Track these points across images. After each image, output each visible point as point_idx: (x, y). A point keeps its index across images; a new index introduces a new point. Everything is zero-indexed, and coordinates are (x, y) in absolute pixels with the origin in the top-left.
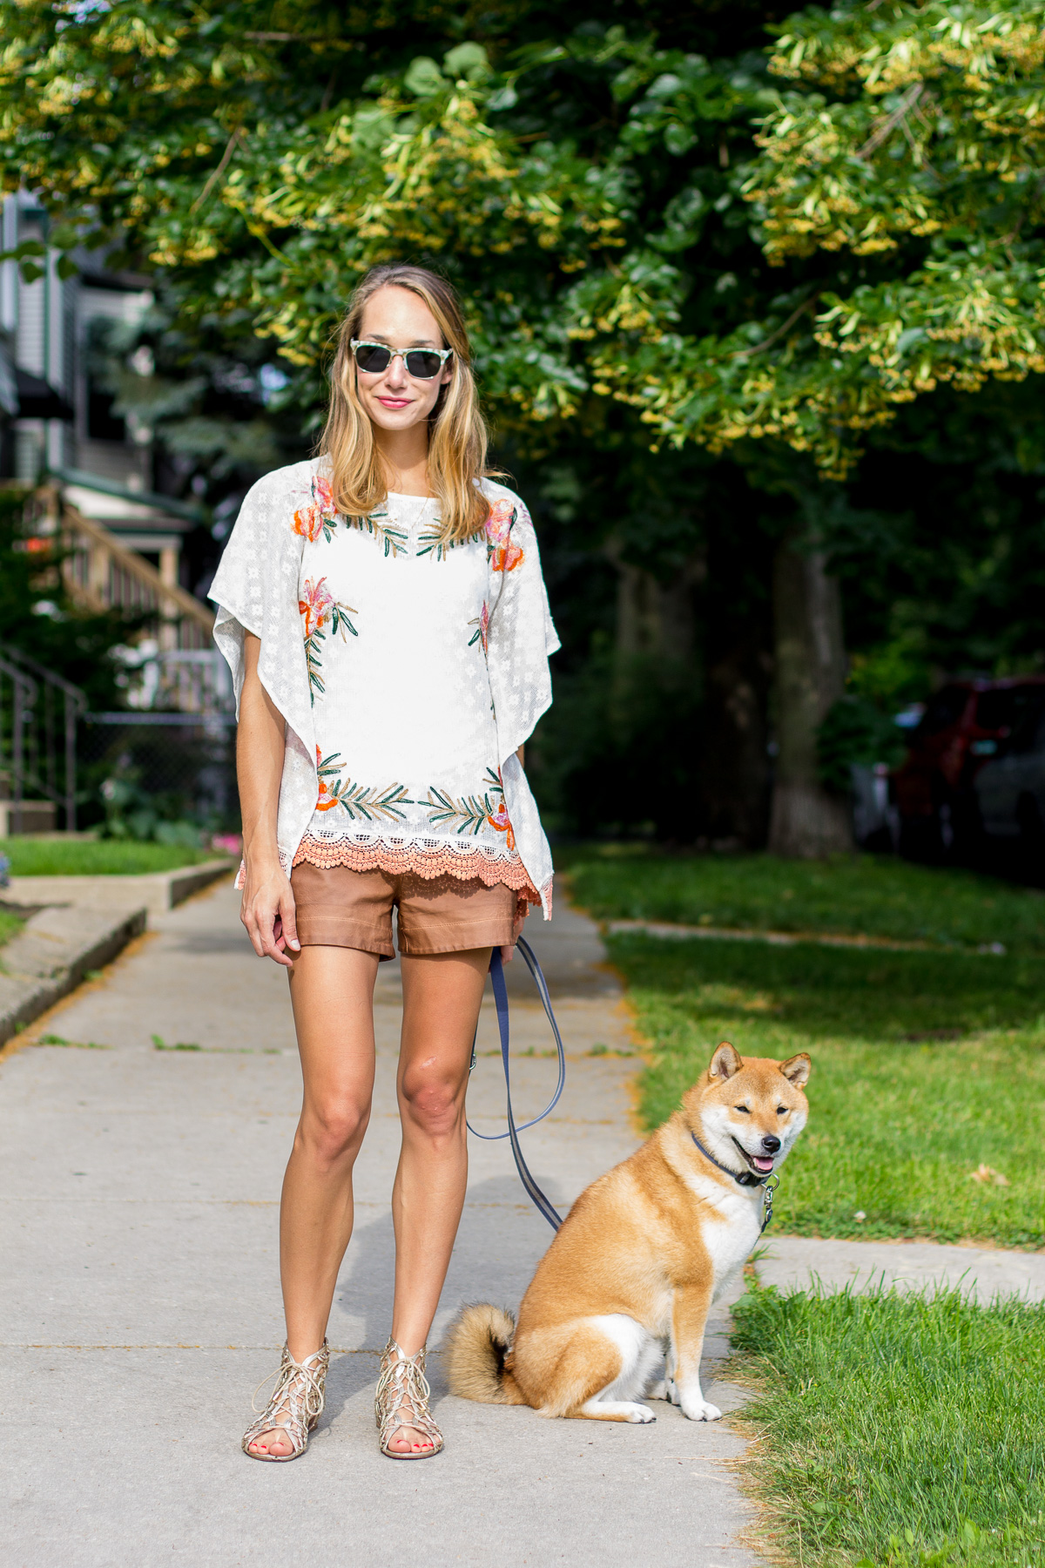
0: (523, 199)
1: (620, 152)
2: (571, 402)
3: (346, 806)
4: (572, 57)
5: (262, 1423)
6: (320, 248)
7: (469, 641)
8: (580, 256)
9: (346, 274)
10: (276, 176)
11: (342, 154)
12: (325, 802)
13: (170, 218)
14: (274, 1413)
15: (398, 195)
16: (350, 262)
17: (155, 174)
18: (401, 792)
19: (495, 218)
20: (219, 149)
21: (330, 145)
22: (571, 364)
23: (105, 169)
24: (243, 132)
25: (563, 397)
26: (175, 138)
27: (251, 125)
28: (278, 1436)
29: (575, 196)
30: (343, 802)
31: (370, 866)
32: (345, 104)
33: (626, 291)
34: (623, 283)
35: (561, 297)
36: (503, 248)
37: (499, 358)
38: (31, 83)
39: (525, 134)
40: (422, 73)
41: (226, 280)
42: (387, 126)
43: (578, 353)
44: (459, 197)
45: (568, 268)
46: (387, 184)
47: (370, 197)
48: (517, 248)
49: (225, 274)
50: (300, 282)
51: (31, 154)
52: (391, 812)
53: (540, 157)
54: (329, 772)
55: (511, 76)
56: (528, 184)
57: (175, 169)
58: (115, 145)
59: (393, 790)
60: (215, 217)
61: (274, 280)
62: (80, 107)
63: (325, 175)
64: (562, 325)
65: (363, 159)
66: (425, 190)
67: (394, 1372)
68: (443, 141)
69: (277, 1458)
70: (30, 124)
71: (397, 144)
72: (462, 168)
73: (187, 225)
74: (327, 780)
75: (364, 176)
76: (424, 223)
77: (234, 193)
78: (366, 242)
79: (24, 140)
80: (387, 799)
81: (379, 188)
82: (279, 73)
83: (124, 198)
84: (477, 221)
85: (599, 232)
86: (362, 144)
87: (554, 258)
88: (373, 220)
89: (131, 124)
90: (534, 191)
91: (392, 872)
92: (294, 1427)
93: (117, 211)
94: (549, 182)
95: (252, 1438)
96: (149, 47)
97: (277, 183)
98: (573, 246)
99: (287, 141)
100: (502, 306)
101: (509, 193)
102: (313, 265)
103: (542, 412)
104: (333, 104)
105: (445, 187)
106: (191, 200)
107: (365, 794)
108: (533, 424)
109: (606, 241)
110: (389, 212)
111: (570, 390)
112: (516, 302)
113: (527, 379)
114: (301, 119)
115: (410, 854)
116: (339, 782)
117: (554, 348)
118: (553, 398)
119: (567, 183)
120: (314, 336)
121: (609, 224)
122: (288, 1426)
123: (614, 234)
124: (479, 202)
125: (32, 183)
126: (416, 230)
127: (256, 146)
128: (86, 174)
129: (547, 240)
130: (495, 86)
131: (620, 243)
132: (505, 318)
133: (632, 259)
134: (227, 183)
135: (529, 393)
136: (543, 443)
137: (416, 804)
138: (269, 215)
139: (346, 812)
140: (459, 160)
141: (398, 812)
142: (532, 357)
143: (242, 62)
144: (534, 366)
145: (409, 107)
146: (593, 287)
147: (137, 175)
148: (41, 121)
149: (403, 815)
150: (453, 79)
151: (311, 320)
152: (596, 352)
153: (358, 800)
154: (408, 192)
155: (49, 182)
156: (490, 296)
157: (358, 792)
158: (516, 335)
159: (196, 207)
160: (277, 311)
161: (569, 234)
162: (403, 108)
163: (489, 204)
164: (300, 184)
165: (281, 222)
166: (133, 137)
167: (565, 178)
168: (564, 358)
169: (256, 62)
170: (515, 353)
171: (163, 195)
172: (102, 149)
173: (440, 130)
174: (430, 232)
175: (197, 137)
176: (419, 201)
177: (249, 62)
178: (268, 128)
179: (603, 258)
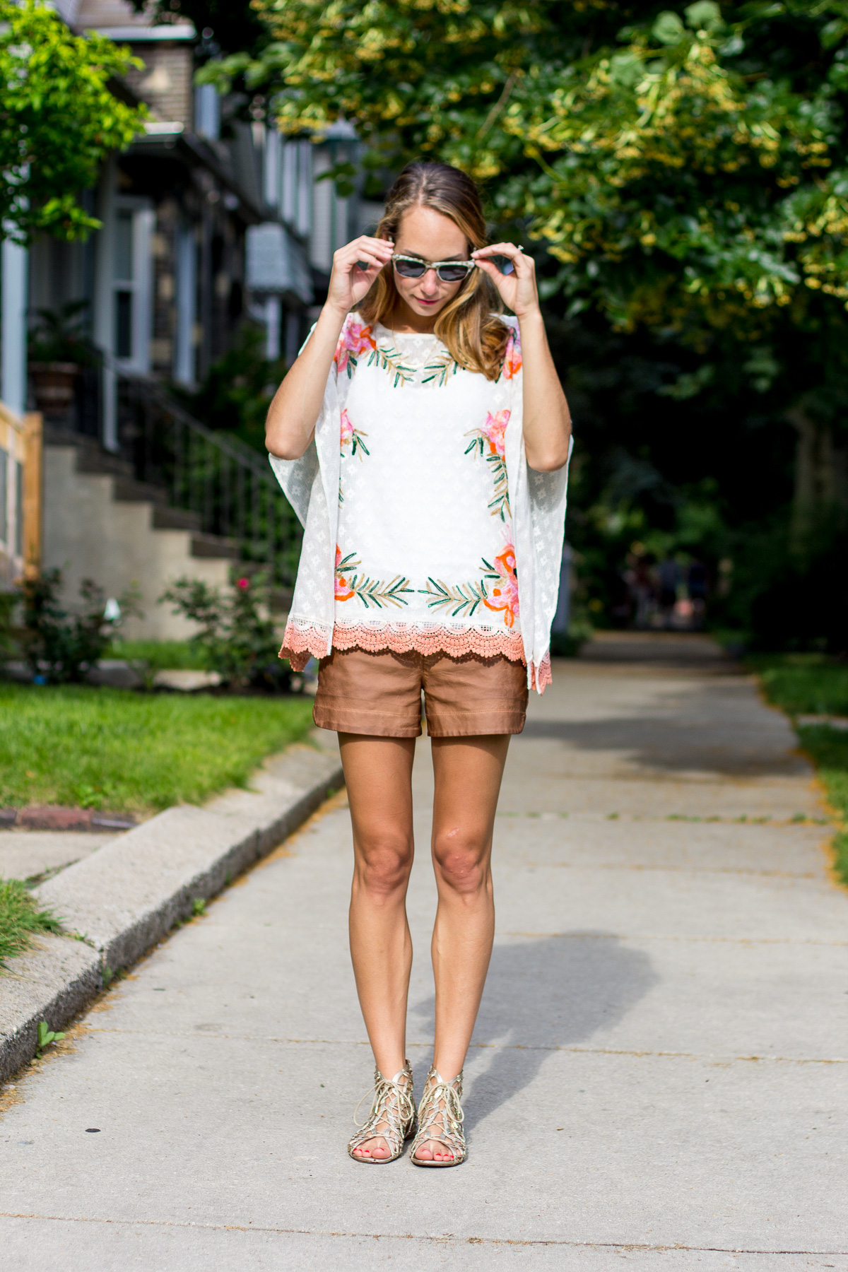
0: (748, 126)
1: (826, 89)
2: (785, 291)
3: (361, 597)
4: (788, 14)
5: (365, 1132)
6: (583, 167)
7: (465, 450)
8: (793, 173)
9: (606, 188)
10: (548, 109)
11: (601, 91)
12: (345, 594)
13: (461, 143)
14: (375, 1123)
15: (648, 124)
16: (607, 177)
17: (448, 107)
18: (404, 583)
19: (726, 142)
20: (499, 87)
21: (592, 84)
22: (786, 260)
23: (408, 103)
24: (519, 73)
25: (779, 288)
26: (465, 79)
27: (526, 68)
28: (379, 1142)
29: (791, 124)
30: (359, 594)
31: (381, 647)
32: (604, 51)
33: (832, 202)
34: (830, 194)
35: (777, 206)
36: (731, 167)
37: (727, 256)
38: (349, 35)
39: (749, 73)
40: (667, 26)
41: (505, 193)
42: (640, 67)
43: (791, 253)
44: (697, 126)
45: (784, 183)
46: (639, 114)
47: (625, 125)
48: (743, 168)
49: (504, 187)
50: (566, 194)
51: (349, 91)
52: (396, 600)
53: (763, 94)
54: (347, 569)
55: (738, 28)
56: (752, 115)
57: (464, 104)
58: (417, 84)
59: (397, 582)
60: (497, 142)
61: (547, 193)
62: (388, 53)
63: (589, 108)
64: (778, 229)
65: (619, 96)
66: (670, 120)
67: (433, 1095)
68: (685, 80)
69: (376, 1160)
70: (347, 69)
71: (648, 83)
72: (699, 102)
73: (474, 148)
74: (347, 575)
75: (621, 107)
76: (669, 146)
77: (514, 123)
78: (622, 162)
79: (343, 81)
80: (393, 590)
81: (632, 117)
82: (549, 26)
83: (423, 127)
84: (710, 145)
85: (809, 155)
86: (619, 83)
87: (772, 175)
88: (628, 144)
89: (429, 67)
90: (757, 121)
91: (397, 651)
92: (392, 1134)
93: (417, 137)
94: (768, 114)
95: (357, 1144)
96: (445, 5)
97: (548, 114)
98: (789, 165)
99: (555, 80)
100: (729, 214)
101: (736, 122)
102: (579, 181)
103: (762, 300)
104: (593, 51)
105: (685, 117)
106: (477, 128)
107: (375, 586)
108: (754, 311)
109: (814, 161)
110: (642, 138)
111: (785, 282)
112: (741, 211)
113: (750, 272)
114: (566, 63)
115: (412, 635)
116: (356, 577)
117: (771, 248)
118: (771, 289)
119: (784, 115)
120: (578, 237)
121: (817, 147)
122: (387, 1135)
123: (821, 155)
124: (713, 130)
125: (349, 115)
126: (661, 152)
127: (530, 83)
128: (394, 107)
129: (767, 161)
130: (725, 35)
131: (825, 162)
132: (732, 224)
133: (835, 176)
134: (507, 115)
135: (752, 284)
136: (759, 326)
137: (416, 592)
138: (544, 140)
139: (362, 602)
140: (697, 95)
141: (401, 600)
142: (753, 255)
143: (518, 17)
144: (756, 263)
145: (656, 52)
146: (805, 198)
147: (432, 108)
148: (356, 66)
149: (405, 603)
150: (695, 30)
151: (575, 224)
152: (806, 250)
153: (371, 591)
154: (657, 122)
155: (363, 114)
156: (720, 206)
157: (371, 585)
158: (741, 237)
159: (482, 133)
160: (547, 217)
161: (785, 155)
162: (651, 53)
163: (721, 131)
164: (570, 115)
165: (551, 145)
166: (430, 77)
167: (781, 110)
168: (780, 256)
169: (530, 17)
170: (740, 252)
171: (454, 124)
172: (406, 88)
173: (683, 72)
174: (673, 153)
175: (482, 78)
176: (665, 128)
177: (524, 16)
178: (540, 70)
179: (812, 175)
